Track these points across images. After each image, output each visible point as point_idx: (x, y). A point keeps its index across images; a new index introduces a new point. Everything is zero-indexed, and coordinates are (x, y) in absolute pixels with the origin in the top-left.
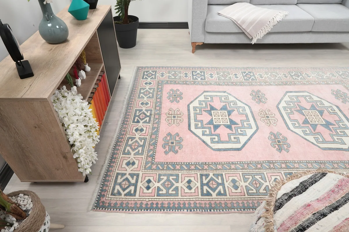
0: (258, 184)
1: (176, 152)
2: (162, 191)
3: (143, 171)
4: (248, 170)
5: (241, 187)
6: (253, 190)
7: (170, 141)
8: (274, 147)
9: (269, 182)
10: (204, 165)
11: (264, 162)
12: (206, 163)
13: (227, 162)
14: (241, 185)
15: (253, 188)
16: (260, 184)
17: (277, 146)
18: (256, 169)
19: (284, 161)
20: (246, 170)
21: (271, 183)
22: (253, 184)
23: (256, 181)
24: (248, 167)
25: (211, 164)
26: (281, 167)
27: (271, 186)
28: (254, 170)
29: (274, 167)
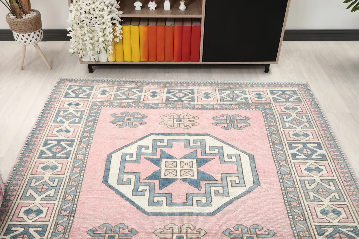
0: (42, 190)
1: (113, 122)
2: (63, 113)
3: (92, 101)
4: (66, 185)
5: (44, 173)
6: (35, 183)
7: (132, 118)
8: (101, 227)
9: (40, 203)
10: (86, 144)
11: (75, 206)
12: (90, 145)
13: (86, 165)
14: (47, 173)
15: (37, 183)
16: (41, 192)
17: (103, 231)
18: (66, 193)
19: (69, 232)
20: (66, 182)
21: (38, 205)
22: (43, 185)
23: (46, 189)
24: (72, 185)
25: (86, 150)
26: (58, 225)
27: (33, 203)
28: (64, 190)
29: (61, 215)
